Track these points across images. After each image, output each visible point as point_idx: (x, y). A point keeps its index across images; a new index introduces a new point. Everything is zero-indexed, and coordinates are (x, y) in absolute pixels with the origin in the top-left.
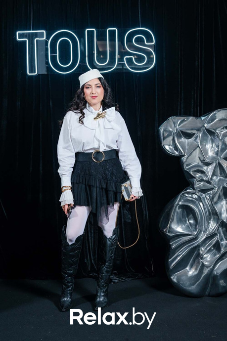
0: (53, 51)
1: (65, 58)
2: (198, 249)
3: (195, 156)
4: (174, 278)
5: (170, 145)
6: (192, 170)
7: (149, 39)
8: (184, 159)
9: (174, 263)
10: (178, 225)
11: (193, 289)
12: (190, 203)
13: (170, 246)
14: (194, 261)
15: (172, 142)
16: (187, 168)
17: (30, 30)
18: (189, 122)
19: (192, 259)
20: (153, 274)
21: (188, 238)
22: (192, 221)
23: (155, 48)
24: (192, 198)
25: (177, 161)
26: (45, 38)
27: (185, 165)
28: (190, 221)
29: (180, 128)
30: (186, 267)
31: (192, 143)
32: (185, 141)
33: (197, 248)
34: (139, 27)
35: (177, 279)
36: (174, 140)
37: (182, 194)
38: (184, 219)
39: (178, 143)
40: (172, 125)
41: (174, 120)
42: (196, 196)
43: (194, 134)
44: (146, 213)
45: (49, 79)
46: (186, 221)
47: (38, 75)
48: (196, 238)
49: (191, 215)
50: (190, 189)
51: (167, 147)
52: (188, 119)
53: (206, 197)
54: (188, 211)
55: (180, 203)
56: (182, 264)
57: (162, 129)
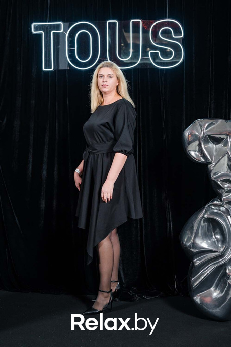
0: (71, 44)
1: (84, 52)
2: (224, 268)
3: (224, 164)
4: (197, 299)
5: (195, 151)
6: (219, 180)
7: (177, 31)
8: (211, 167)
9: (198, 282)
10: (203, 240)
11: (217, 311)
12: (217, 216)
13: (193, 263)
14: (220, 280)
15: (198, 148)
16: (215, 176)
17: (46, 21)
18: (218, 126)
19: (217, 279)
20: (176, 292)
21: (213, 255)
22: (218, 237)
23: (184, 41)
24: (220, 210)
25: (203, 169)
26: (62, 31)
27: (212, 174)
28: (217, 236)
29: (208, 131)
30: (211, 287)
31: (220, 150)
32: (213, 148)
33: (224, 266)
34: (166, 18)
35: (201, 300)
36: (200, 145)
37: (209, 206)
38: (210, 234)
39: (205, 148)
40: (199, 129)
41: (201, 123)
42: (224, 208)
43: (224, 139)
44: (170, 224)
45: (67, 75)
46: (212, 236)
47: (55, 71)
48: (222, 256)
49: (218, 229)
50: (217, 201)
51: (193, 154)
52: (217, 122)
54: (214, 225)
55: (206, 216)
56: (206, 284)
57: (187, 133)
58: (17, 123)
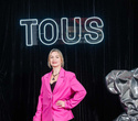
0: (42, 32)
3: (128, 94)
5: (112, 88)
6: (125, 103)
16: (123, 101)
26: (37, 24)
29: (118, 77)
31: (126, 86)
36: (114, 84)
43: (127, 81)
47: (33, 46)
50: (125, 114)
53: (134, 119)
57: (107, 78)
58: (12, 74)
